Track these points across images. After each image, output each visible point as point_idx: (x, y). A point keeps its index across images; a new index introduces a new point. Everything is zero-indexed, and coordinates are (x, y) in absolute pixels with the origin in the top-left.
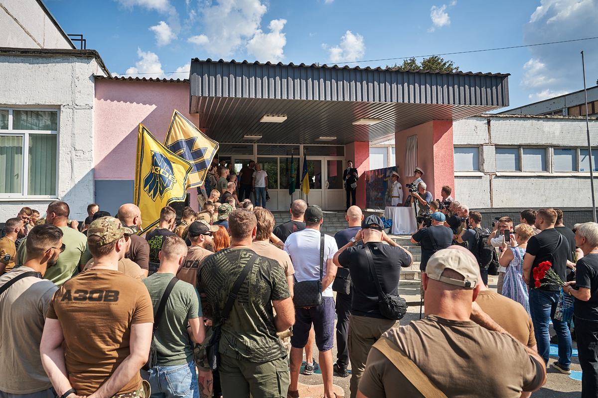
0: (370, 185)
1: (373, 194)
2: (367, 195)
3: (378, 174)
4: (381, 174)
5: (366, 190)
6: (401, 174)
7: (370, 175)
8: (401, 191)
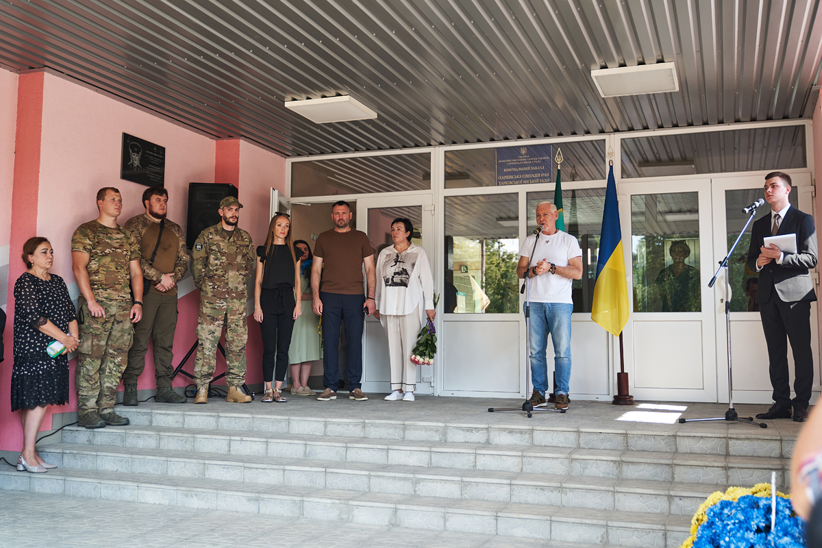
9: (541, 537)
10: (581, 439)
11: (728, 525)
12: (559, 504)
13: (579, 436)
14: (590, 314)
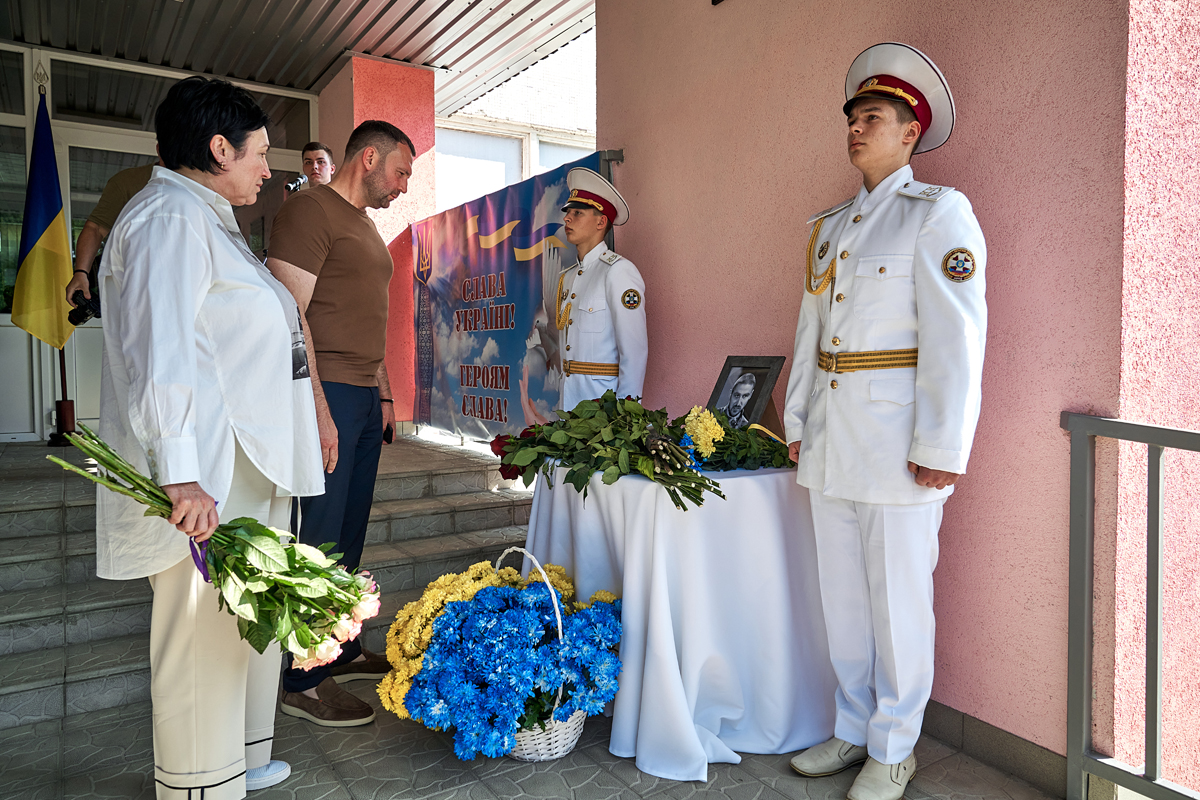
0: (433, 295)
1: (452, 345)
2: (419, 349)
3: (482, 230)
4: (500, 225)
5: (418, 325)
6: (630, 191)
7: (434, 238)
8: (633, 322)
9: (43, 717)
10: (69, 517)
11: (493, 646)
12: (61, 643)
13: (65, 514)
14: (10, 315)
